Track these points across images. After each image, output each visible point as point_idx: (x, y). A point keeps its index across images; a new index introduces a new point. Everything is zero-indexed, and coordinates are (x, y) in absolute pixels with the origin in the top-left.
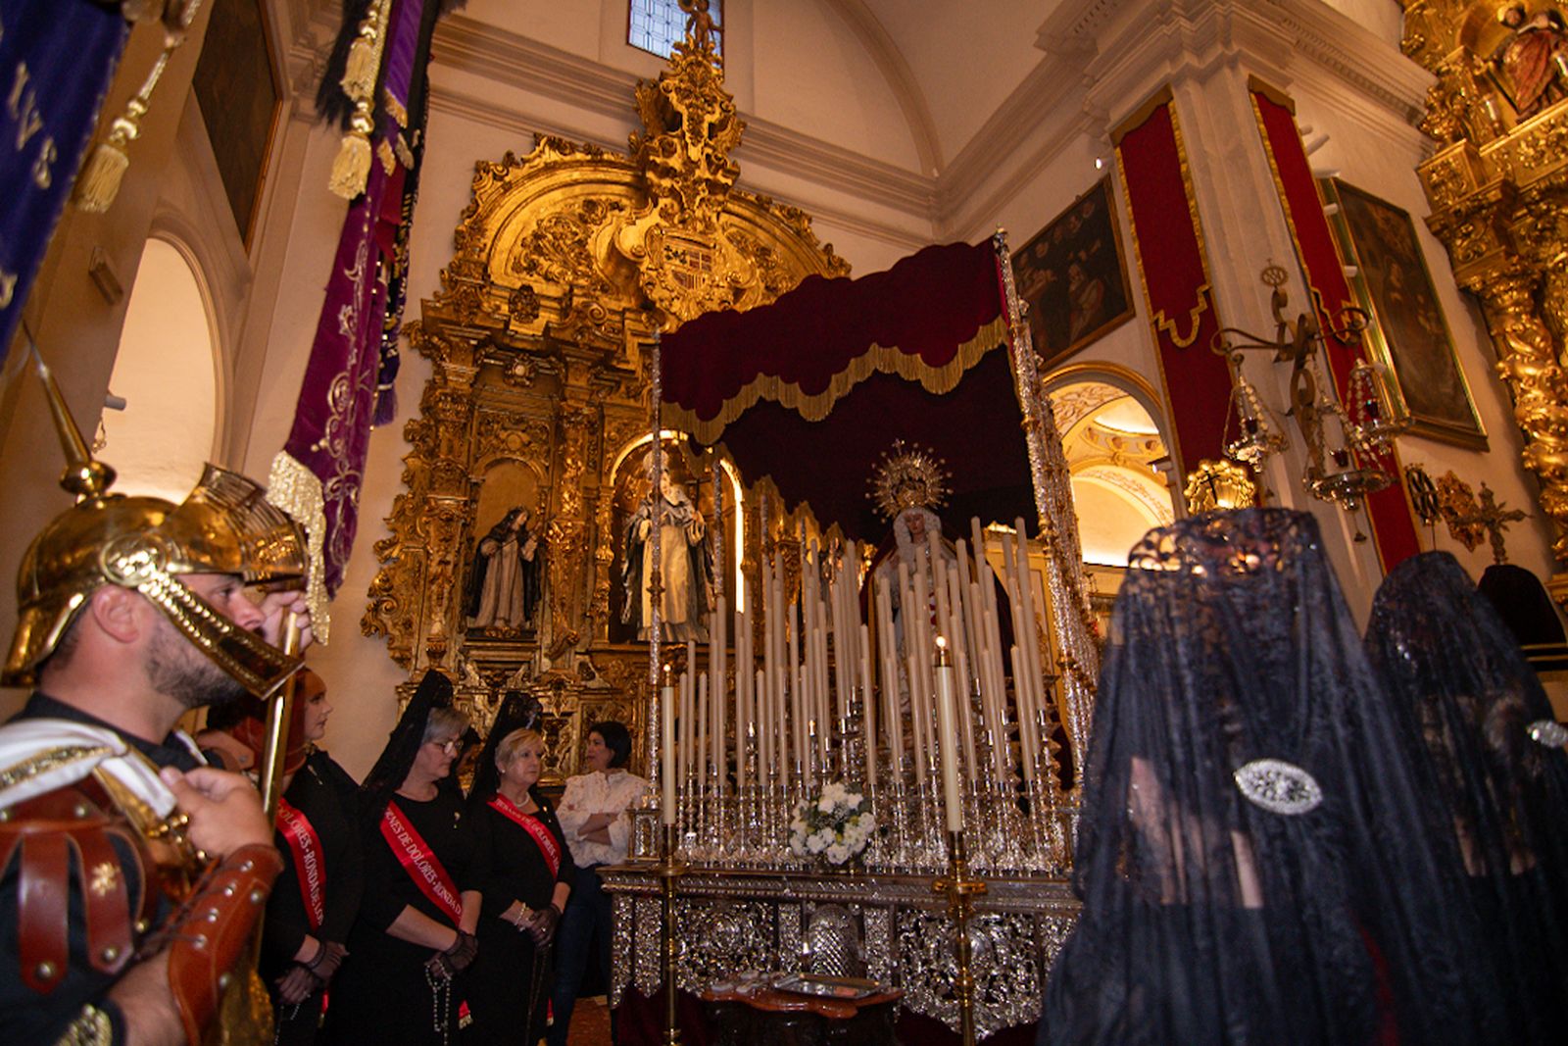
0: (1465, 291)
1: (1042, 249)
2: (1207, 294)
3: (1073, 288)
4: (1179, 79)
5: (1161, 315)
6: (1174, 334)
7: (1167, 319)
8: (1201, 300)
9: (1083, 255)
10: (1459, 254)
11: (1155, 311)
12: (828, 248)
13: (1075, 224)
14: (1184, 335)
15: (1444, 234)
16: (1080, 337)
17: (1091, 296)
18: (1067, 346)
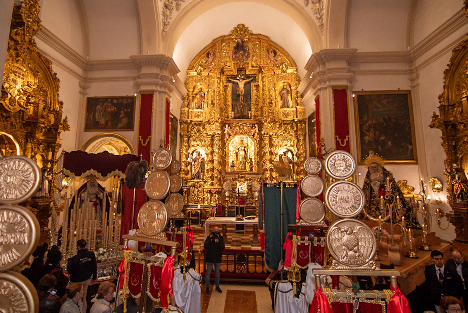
0: (180, 134)
1: (115, 101)
2: (150, 138)
3: (121, 116)
4: (156, 91)
5: (141, 137)
6: (142, 142)
7: (142, 138)
8: (149, 138)
9: (125, 110)
10: (182, 127)
11: (140, 135)
12: (55, 74)
13: (125, 102)
14: (144, 143)
15: (181, 124)
16: (120, 128)
17: (125, 120)
18: (116, 129)
